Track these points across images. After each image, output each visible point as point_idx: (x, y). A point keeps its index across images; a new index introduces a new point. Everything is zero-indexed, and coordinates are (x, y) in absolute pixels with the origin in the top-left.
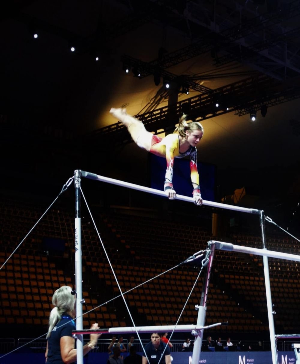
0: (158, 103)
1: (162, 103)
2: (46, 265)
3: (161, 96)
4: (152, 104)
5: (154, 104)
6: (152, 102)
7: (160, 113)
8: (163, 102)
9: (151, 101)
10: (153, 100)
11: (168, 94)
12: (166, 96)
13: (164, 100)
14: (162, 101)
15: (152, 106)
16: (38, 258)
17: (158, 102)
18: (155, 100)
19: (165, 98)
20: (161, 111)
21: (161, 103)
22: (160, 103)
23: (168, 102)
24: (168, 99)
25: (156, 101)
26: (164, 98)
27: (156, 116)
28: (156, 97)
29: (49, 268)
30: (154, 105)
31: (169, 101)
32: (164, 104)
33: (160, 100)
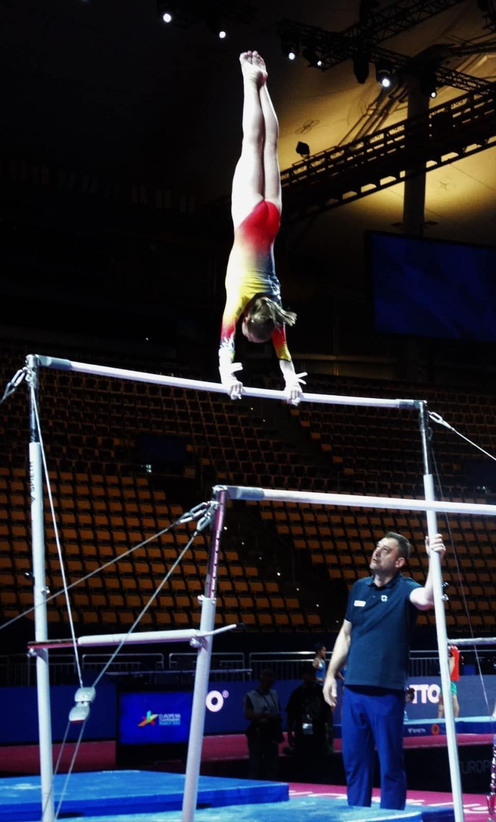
0: (384, 114)
1: (395, 113)
2: (145, 495)
3: (390, 97)
4: (371, 116)
5: (376, 117)
6: (371, 112)
7: (383, 141)
8: (396, 110)
9: (368, 110)
10: (374, 107)
11: (405, 93)
12: (403, 95)
13: (398, 105)
14: (393, 108)
15: (373, 120)
16: (128, 480)
17: (385, 111)
18: (378, 106)
19: (401, 101)
20: (385, 136)
21: (392, 114)
22: (390, 112)
23: (406, 111)
24: (406, 104)
25: (380, 108)
26: (397, 103)
27: (376, 148)
28: (379, 100)
29: (152, 501)
30: (377, 120)
31: (409, 107)
32: (399, 115)
33: (388, 107)
